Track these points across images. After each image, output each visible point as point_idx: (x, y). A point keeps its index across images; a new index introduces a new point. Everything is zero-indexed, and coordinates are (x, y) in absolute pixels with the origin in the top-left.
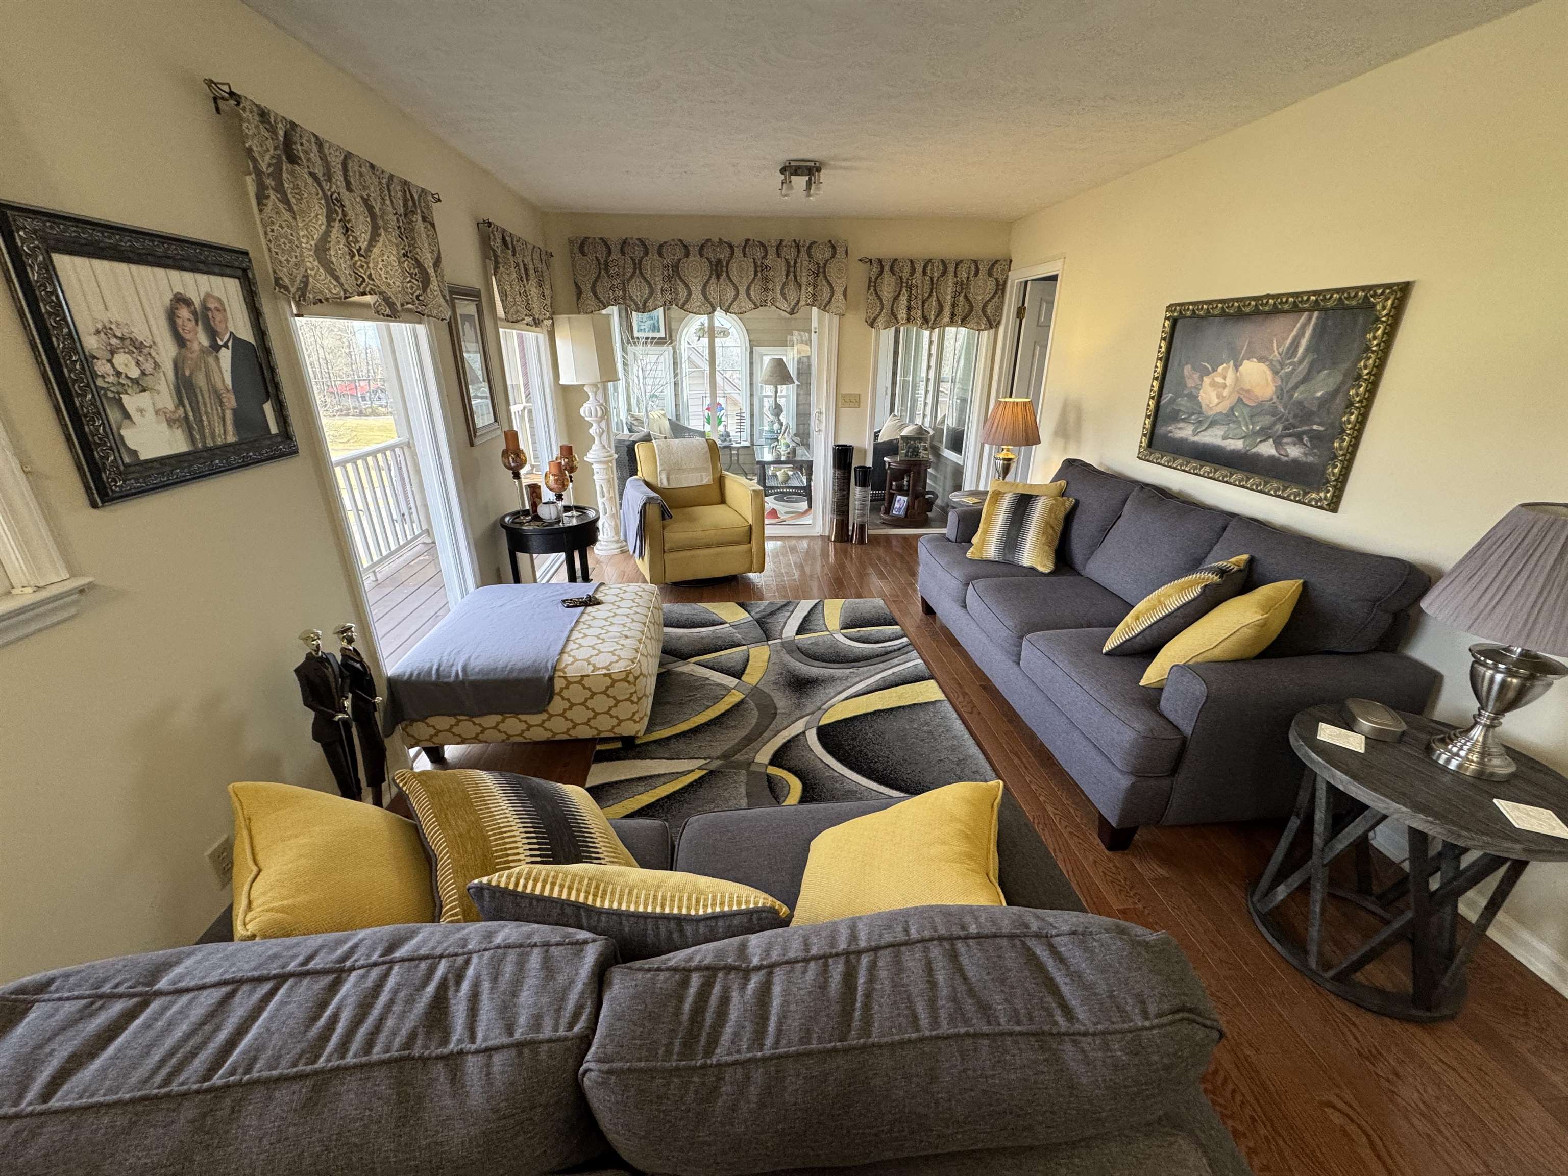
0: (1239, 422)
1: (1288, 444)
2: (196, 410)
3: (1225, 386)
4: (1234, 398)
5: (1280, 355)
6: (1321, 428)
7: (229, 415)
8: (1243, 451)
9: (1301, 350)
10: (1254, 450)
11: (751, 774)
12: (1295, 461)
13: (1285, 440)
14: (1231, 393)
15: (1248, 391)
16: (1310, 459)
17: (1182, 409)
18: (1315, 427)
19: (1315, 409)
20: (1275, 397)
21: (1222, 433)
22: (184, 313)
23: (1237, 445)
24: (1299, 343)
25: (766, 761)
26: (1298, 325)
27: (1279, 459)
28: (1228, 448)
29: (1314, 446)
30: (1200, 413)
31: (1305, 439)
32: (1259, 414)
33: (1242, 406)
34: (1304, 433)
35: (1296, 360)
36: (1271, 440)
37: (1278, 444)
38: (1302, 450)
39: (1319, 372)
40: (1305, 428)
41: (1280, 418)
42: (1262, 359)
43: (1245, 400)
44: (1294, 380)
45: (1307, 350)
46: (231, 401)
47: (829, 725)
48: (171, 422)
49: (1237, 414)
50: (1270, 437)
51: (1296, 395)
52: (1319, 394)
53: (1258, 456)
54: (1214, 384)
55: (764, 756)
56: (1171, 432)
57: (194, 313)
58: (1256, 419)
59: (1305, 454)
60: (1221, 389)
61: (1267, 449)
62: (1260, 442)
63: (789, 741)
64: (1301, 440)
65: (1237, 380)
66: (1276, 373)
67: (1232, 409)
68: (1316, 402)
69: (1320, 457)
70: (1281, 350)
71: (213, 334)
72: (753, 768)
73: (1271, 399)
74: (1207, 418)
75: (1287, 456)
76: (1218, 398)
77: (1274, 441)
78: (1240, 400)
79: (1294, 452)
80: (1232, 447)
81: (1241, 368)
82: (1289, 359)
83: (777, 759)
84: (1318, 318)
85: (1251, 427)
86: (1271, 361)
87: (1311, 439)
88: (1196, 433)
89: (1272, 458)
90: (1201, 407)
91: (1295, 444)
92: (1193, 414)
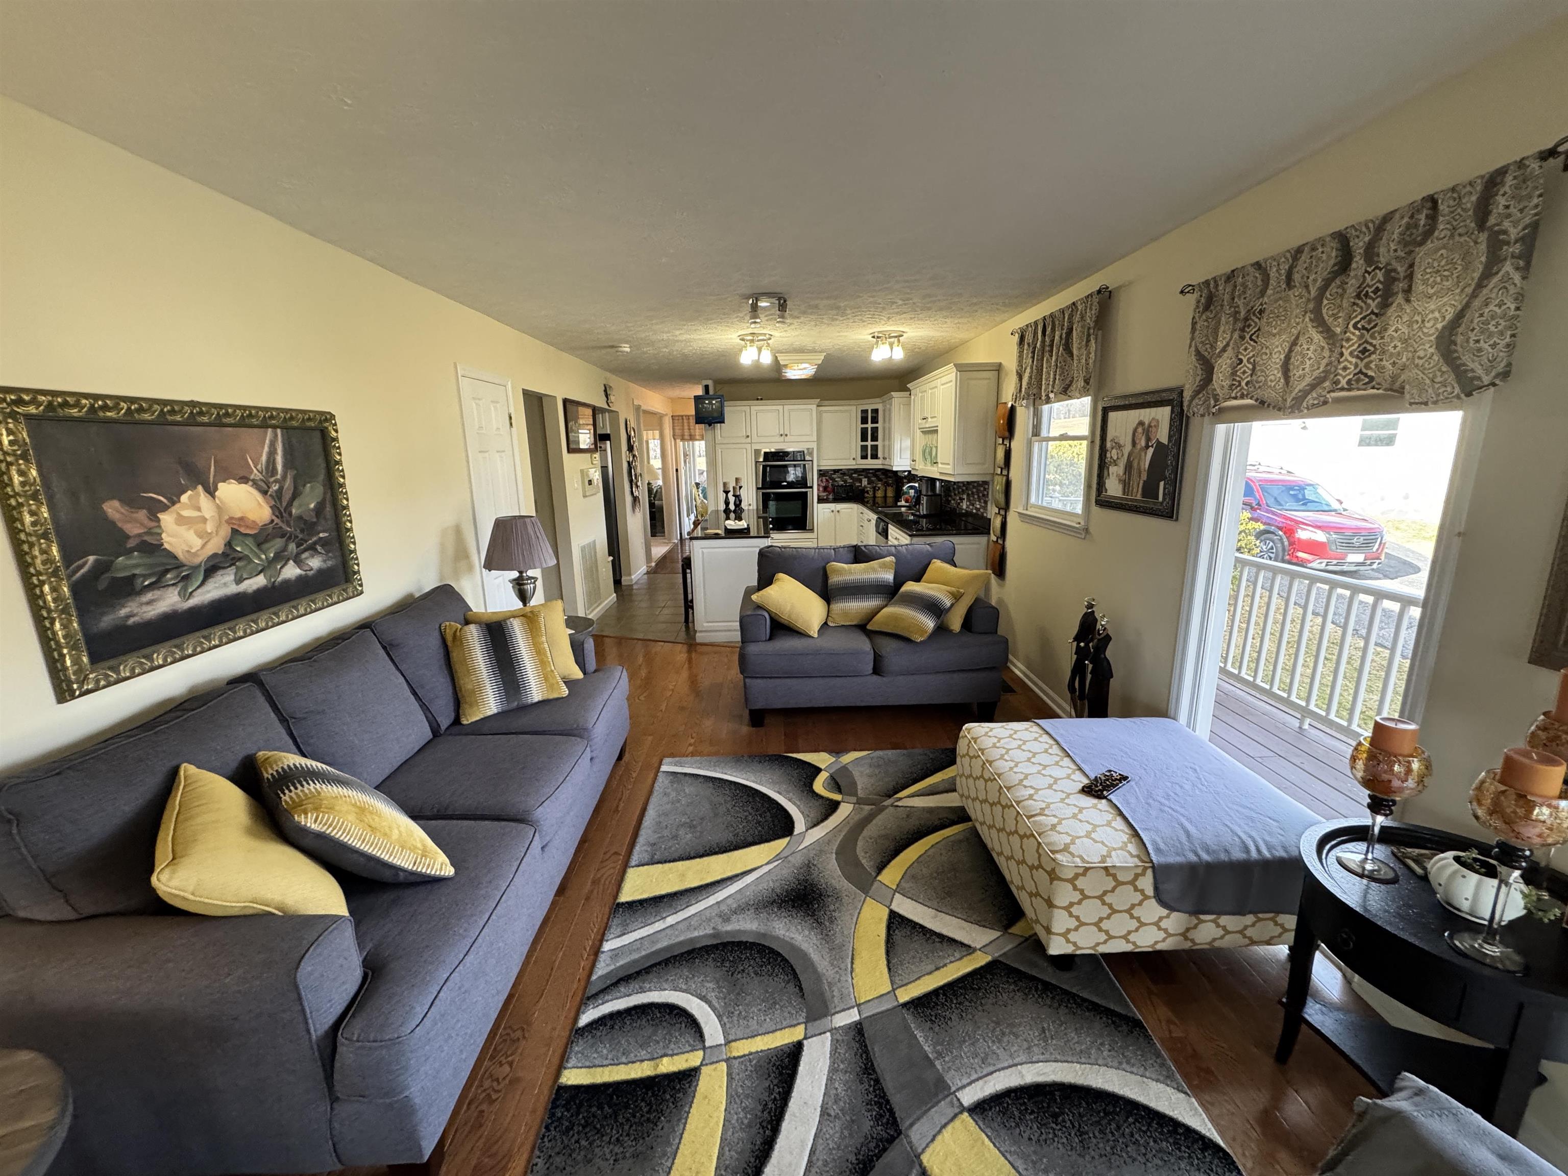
0: (247, 556)
1: (306, 558)
2: (1129, 479)
3: (204, 520)
4: (225, 532)
5: (261, 473)
6: (326, 535)
7: (1141, 482)
8: (270, 586)
9: (280, 467)
10: (280, 579)
11: (855, 794)
12: (320, 571)
13: (304, 556)
14: (218, 527)
15: (242, 519)
16: (330, 563)
17: (137, 571)
18: (321, 535)
19: (315, 520)
20: (274, 518)
21: (232, 577)
22: (1140, 430)
23: (259, 581)
24: (274, 460)
25: (843, 805)
26: (267, 441)
27: (306, 576)
28: (250, 590)
29: (328, 552)
30: (179, 566)
31: (319, 548)
32: (266, 541)
33: (240, 538)
34: (315, 543)
35: (279, 477)
36: (291, 562)
37: (298, 562)
38: (320, 559)
39: (304, 486)
40: (315, 539)
41: (290, 538)
42: (243, 480)
43: (242, 530)
44: (287, 496)
45: (285, 466)
46: (1144, 477)
47: (779, 838)
48: (1120, 480)
49: (239, 549)
50: (288, 560)
51: (294, 511)
52: (312, 506)
53: (286, 582)
54: (181, 520)
55: (845, 810)
56: (128, 617)
57: (1144, 430)
58: (265, 546)
59: (324, 561)
60: (201, 525)
61: (291, 571)
62: (281, 568)
63: (823, 821)
64: (316, 550)
65: (220, 509)
66: (264, 493)
67: (229, 544)
68: (313, 514)
69: (335, 557)
70: (259, 467)
71: (1148, 439)
72: (854, 799)
73: (272, 521)
74: (196, 568)
75: (312, 569)
76: (200, 536)
77: (295, 562)
78: (235, 532)
79: (315, 563)
80: (255, 587)
81: (217, 493)
82: (272, 476)
83: (833, 806)
84: (282, 435)
85: (263, 557)
86: (253, 480)
87: (322, 546)
88: (186, 595)
89: (300, 578)
90: (175, 558)
91: (313, 556)
92: (167, 571)
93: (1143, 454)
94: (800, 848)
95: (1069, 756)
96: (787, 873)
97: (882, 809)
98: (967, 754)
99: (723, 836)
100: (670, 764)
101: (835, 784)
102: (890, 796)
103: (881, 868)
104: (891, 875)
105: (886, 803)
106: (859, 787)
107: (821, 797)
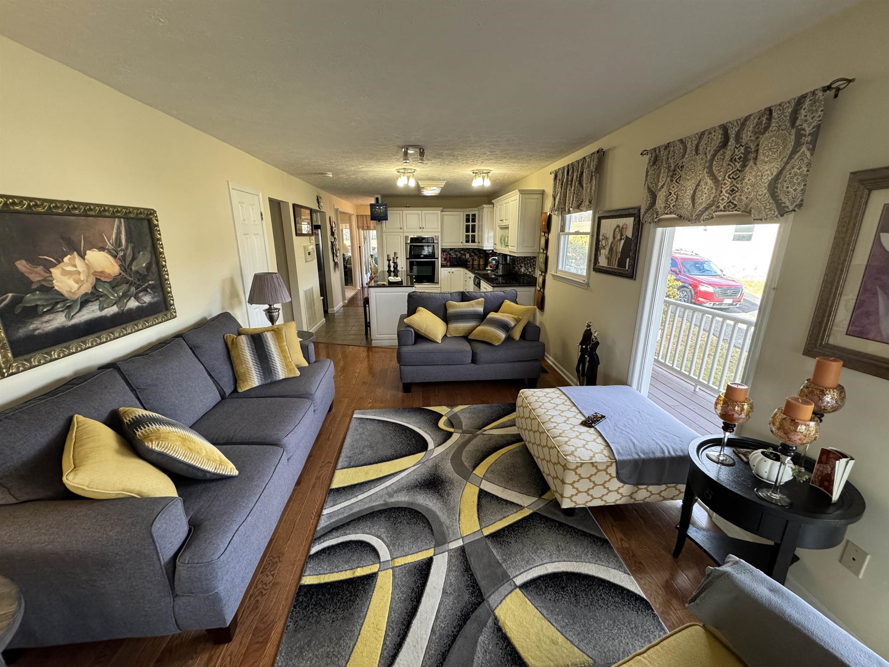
0: (106, 294)
1: (142, 296)
2: (611, 257)
3: (79, 273)
4: (92, 280)
5: (112, 245)
6: (153, 282)
7: (617, 259)
8: (120, 312)
9: (123, 242)
10: (126, 308)
11: (461, 428)
12: (150, 304)
13: (140, 295)
14: (88, 277)
15: (102, 272)
16: (156, 299)
17: (39, 303)
18: (150, 282)
19: (146, 273)
20: (121, 272)
21: (97, 307)
22: (617, 230)
23: (114, 310)
24: (120, 237)
25: (454, 434)
26: (115, 226)
27: (142, 307)
28: (108, 315)
29: (154, 292)
30: (65, 300)
31: (149, 290)
32: (117, 285)
33: (102, 284)
34: (147, 287)
35: (123, 247)
36: (133, 298)
37: (137, 298)
38: (150, 297)
39: (139, 253)
40: (146, 285)
41: (131, 283)
42: (102, 249)
43: (102, 279)
44: (129, 259)
45: (127, 241)
46: (619, 255)
47: (420, 452)
48: (606, 258)
49: (101, 290)
50: (131, 297)
51: (133, 268)
52: (144, 265)
53: (130, 310)
54: (65, 273)
55: (456, 437)
56: (35, 330)
57: (619, 230)
58: (116, 289)
59: (153, 298)
60: (77, 276)
61: (133, 304)
62: (127, 301)
63: (444, 442)
64: (147, 291)
65: (88, 266)
66: (115, 257)
67: (95, 287)
68: (145, 271)
69: (159, 296)
70: (111, 241)
71: (622, 235)
72: (461, 431)
73: (120, 274)
74: (75, 301)
75: (145, 303)
76: (77, 282)
77: (135, 298)
78: (98, 280)
79: (147, 299)
80: (111, 313)
81: (86, 257)
82: (119, 247)
83: (449, 435)
84: (124, 222)
85: (116, 295)
86: (107, 249)
87: (151, 289)
88: (69, 317)
89: (138, 308)
90: (62, 295)
91: (146, 295)
92: (57, 303)
93: (619, 243)
94: (431, 457)
95: (575, 406)
96: (423, 471)
97: (476, 436)
98: (522, 405)
99: (389, 452)
100: (358, 413)
101: (450, 423)
102: (480, 429)
103: (475, 467)
104: (480, 470)
105: (477, 433)
106: (463, 425)
107: (443, 430)
